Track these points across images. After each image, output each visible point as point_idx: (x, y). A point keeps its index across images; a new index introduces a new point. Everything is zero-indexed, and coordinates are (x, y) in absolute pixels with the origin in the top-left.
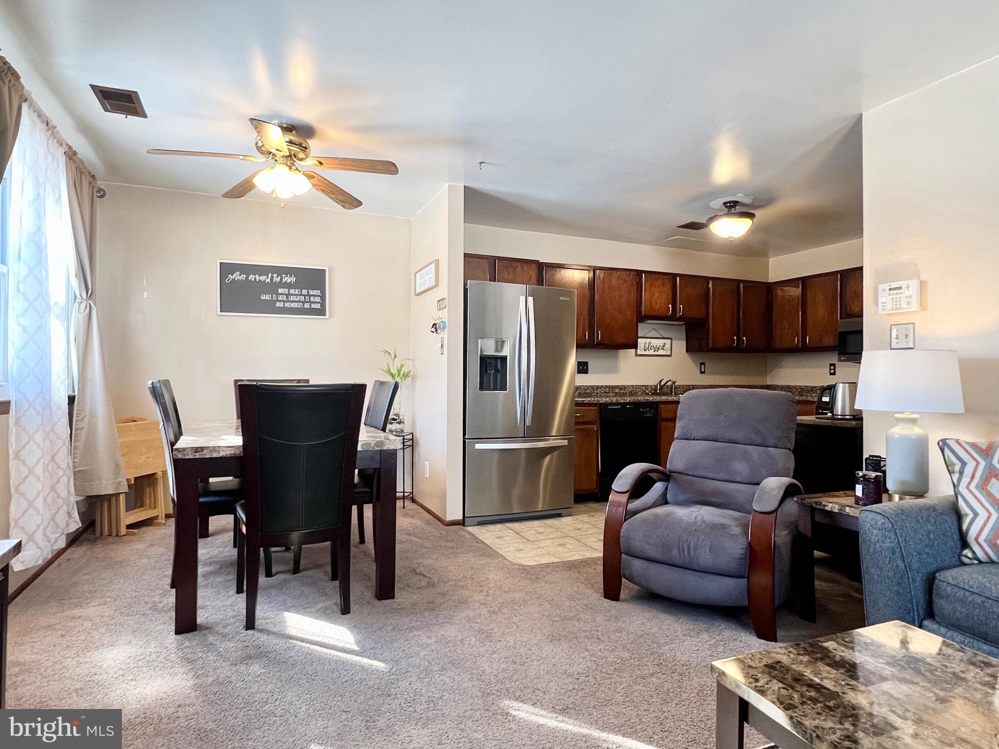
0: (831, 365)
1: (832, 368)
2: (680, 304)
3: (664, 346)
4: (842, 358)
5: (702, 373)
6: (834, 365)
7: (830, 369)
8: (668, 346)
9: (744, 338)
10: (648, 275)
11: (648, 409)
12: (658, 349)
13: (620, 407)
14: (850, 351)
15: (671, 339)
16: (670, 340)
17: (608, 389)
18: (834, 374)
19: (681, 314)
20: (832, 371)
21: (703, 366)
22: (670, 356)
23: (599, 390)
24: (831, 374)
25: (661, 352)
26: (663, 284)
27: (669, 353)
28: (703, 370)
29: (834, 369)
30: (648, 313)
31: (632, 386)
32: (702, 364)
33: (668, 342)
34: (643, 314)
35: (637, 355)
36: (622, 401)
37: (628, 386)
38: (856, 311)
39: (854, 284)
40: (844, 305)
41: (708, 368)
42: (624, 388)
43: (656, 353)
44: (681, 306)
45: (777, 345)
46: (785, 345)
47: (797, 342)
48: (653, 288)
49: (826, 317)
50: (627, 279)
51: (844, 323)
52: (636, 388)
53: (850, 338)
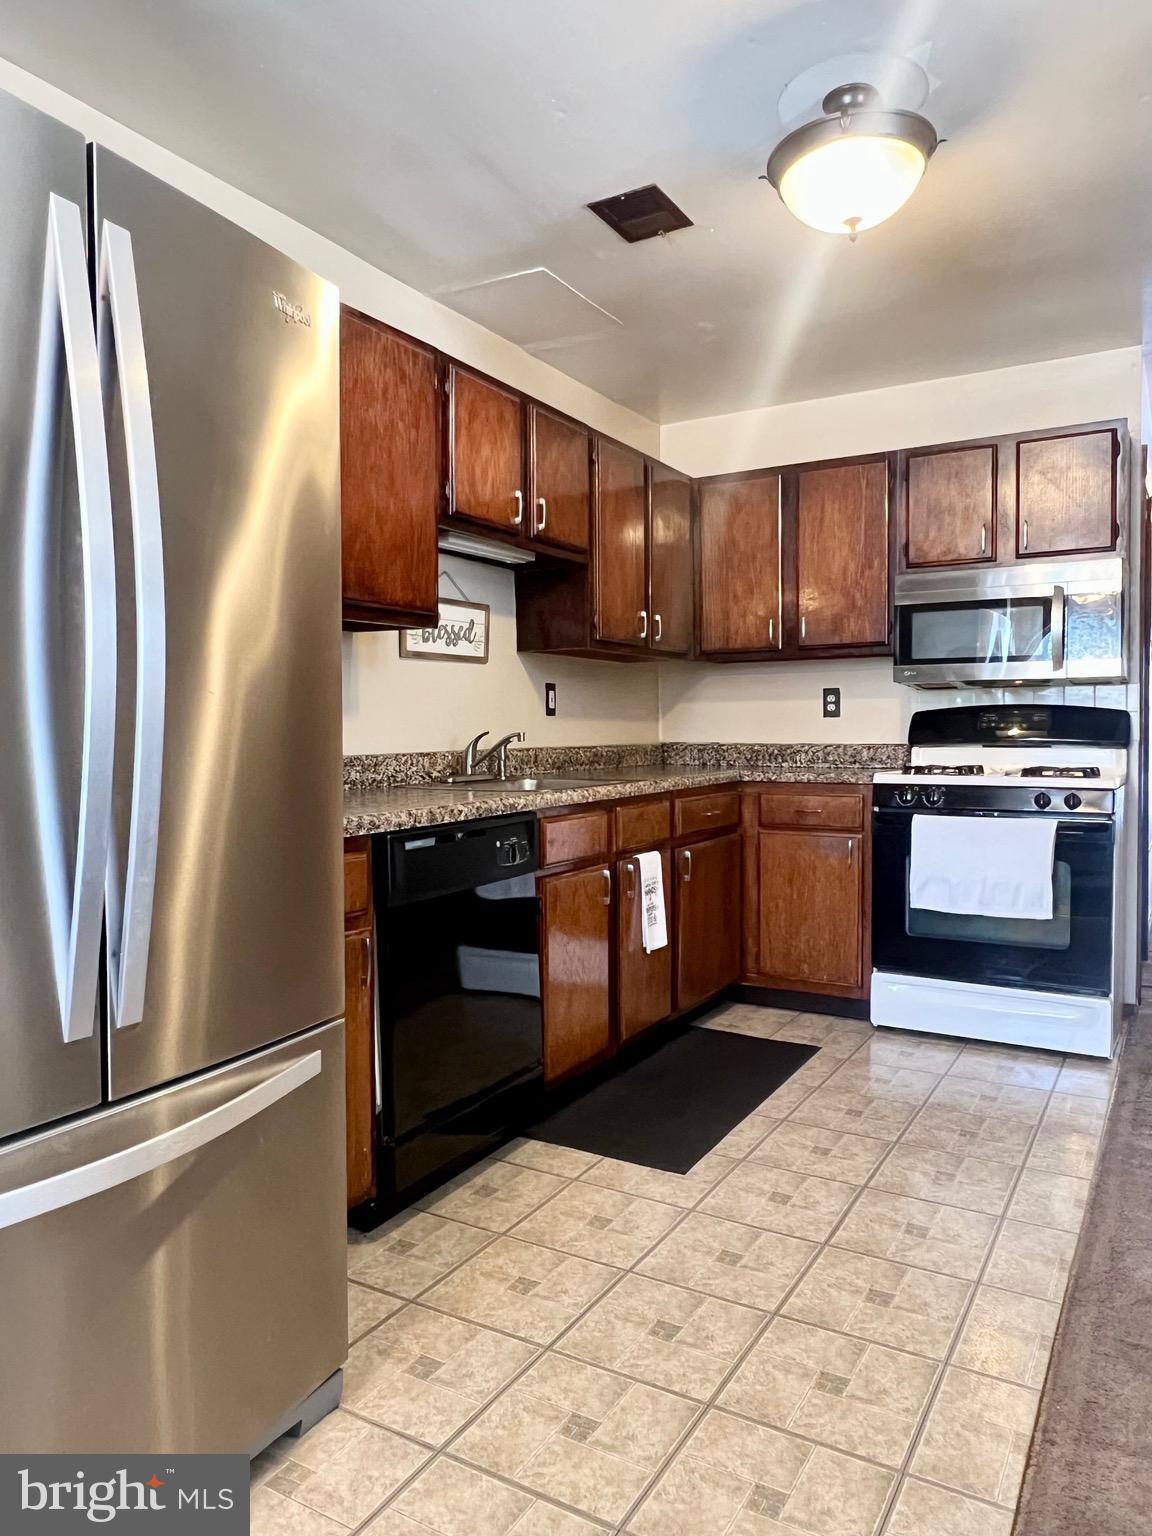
0: (827, 692)
1: (831, 698)
2: (538, 497)
3: (471, 628)
4: (907, 673)
5: (551, 712)
6: (836, 692)
7: (826, 703)
8: (479, 630)
9: (658, 618)
10: (463, 373)
11: (515, 839)
12: (458, 637)
13: (431, 842)
14: (915, 656)
15: (485, 608)
16: (482, 614)
18: (836, 714)
19: (542, 526)
20: (831, 708)
21: (551, 693)
22: (484, 660)
24: (827, 714)
25: (463, 648)
26: (501, 419)
27: (481, 653)
28: (551, 706)
29: (837, 703)
30: (464, 509)
31: (397, 757)
32: (550, 687)
33: (479, 616)
34: (452, 509)
35: (403, 653)
37: (386, 757)
38: (934, 554)
39: (928, 487)
40: (901, 541)
41: (559, 699)
42: (376, 765)
43: (452, 650)
44: (542, 501)
45: (713, 640)
46: (738, 643)
47: (774, 632)
48: (477, 426)
49: (852, 567)
50: (408, 369)
51: (909, 582)
52: (406, 761)
53: (919, 620)
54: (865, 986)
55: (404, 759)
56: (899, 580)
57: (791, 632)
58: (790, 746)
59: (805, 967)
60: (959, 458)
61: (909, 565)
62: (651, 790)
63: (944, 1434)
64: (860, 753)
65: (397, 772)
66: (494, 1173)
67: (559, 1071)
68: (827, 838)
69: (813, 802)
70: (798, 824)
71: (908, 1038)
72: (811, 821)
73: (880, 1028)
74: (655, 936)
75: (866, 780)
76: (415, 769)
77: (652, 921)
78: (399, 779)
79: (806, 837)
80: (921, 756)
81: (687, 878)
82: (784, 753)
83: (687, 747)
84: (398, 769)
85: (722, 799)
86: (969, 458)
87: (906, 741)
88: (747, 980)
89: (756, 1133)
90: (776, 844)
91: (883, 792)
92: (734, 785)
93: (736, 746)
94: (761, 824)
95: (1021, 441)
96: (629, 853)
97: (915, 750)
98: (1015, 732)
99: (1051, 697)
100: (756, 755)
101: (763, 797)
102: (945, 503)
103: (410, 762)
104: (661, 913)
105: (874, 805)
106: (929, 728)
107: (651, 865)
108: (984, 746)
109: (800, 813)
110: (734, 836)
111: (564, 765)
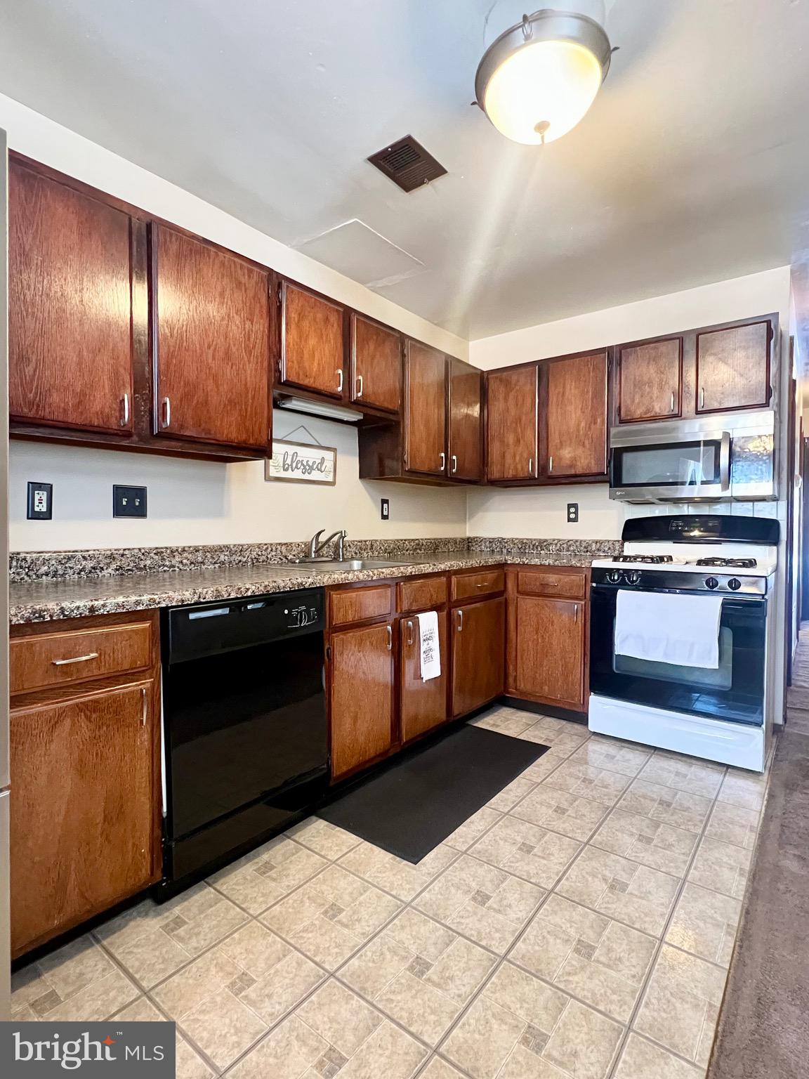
0: (570, 506)
1: (572, 510)
2: (357, 375)
3: (322, 463)
4: (618, 493)
5: (385, 517)
6: (575, 506)
7: (569, 513)
8: (329, 465)
9: (454, 457)
10: (294, 287)
11: (303, 608)
12: (311, 468)
14: (625, 481)
15: (334, 450)
16: (332, 454)
17: (200, 554)
18: (575, 520)
19: (360, 394)
20: (572, 516)
21: (385, 506)
22: (333, 484)
23: (177, 559)
24: (570, 520)
25: (315, 476)
26: (327, 320)
27: (330, 479)
28: (385, 513)
29: (576, 513)
30: (294, 379)
31: (259, 546)
32: (384, 501)
33: (329, 455)
34: (284, 378)
35: (268, 478)
36: (233, 595)
37: (250, 546)
38: (638, 413)
39: (634, 369)
40: (615, 405)
41: (393, 508)
42: (241, 551)
43: (306, 477)
44: (360, 378)
45: (495, 473)
46: (510, 474)
47: (532, 468)
48: (306, 324)
49: (583, 424)
50: (244, 280)
51: (619, 433)
52: (267, 548)
53: (627, 458)
54: (585, 704)
55: (265, 547)
56: (613, 431)
57: (543, 468)
58: (546, 541)
59: (546, 688)
60: (655, 348)
61: (622, 422)
62: (430, 570)
63: (659, 1000)
64: (590, 545)
65: (259, 555)
66: (277, 851)
67: (345, 769)
68: (560, 603)
69: (552, 578)
70: (543, 593)
71: (613, 742)
72: (550, 591)
73: (594, 733)
74: (431, 668)
75: (587, 565)
76: (274, 553)
77: (431, 658)
78: (261, 560)
79: (547, 601)
80: (631, 548)
81: (460, 628)
82: (542, 544)
83: (483, 540)
84: (260, 553)
85: (491, 576)
86: (663, 347)
87: (621, 539)
88: (509, 693)
89: (519, 792)
90: (527, 605)
91: (599, 574)
92: (501, 566)
93: (512, 540)
94: (518, 592)
95: (699, 333)
96: (411, 614)
97: (626, 544)
98: (696, 533)
99: (721, 510)
100: (524, 546)
101: (520, 574)
102: (646, 379)
103: (270, 549)
104: (436, 654)
105: (592, 582)
106: (635, 530)
107: (429, 622)
108: (674, 543)
109: (544, 585)
110: (502, 599)
111: (394, 551)
